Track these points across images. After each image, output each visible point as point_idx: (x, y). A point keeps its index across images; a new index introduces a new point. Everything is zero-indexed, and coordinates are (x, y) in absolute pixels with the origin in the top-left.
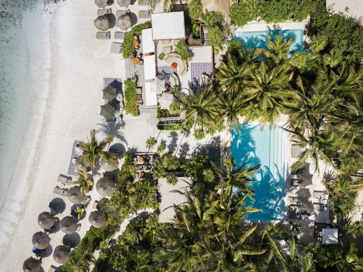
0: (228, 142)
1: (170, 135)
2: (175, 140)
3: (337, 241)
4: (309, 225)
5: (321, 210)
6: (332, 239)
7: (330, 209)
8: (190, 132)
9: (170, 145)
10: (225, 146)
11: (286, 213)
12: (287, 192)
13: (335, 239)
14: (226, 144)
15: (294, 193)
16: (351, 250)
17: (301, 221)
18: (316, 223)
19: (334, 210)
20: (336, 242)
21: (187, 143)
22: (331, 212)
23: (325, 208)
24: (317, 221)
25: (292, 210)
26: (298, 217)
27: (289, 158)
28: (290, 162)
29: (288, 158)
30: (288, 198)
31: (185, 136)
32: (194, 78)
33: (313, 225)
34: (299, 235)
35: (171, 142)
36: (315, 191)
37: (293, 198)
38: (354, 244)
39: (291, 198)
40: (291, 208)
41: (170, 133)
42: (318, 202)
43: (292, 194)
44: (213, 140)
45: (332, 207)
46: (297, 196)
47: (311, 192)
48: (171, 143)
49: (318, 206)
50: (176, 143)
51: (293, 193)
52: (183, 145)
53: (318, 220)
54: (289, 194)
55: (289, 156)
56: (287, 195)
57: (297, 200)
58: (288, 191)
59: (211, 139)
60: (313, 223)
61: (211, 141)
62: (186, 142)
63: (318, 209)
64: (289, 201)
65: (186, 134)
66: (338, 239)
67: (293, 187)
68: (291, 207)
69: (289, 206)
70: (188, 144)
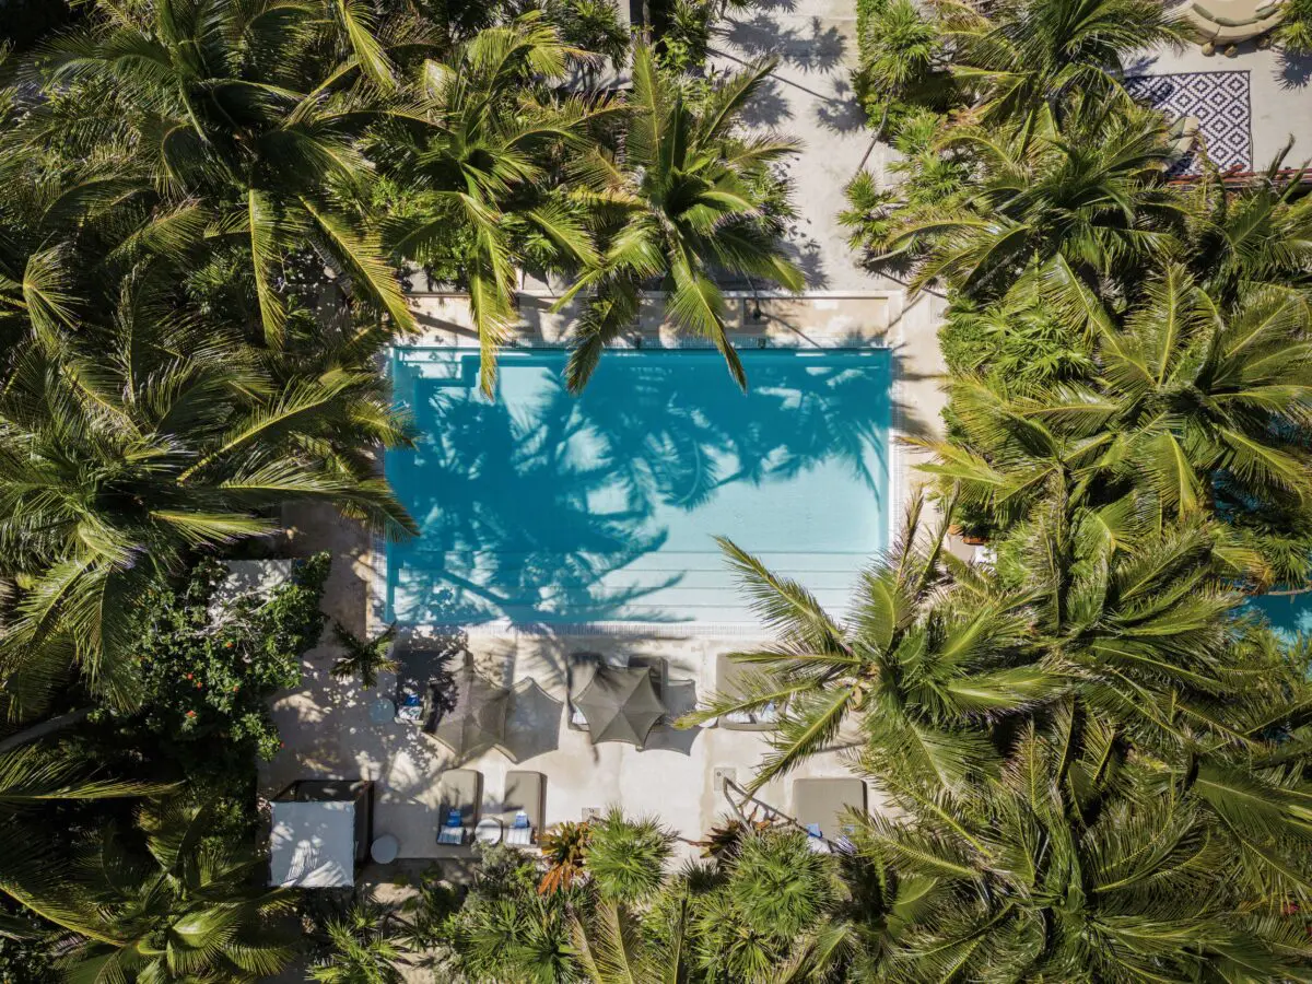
0: (796, 330)
1: (825, 29)
2: (801, 53)
3: (289, 884)
4: (364, 754)
5: (446, 813)
6: (298, 857)
7: (449, 867)
8: (842, 129)
9: (775, 28)
10: (770, 318)
11: (425, 631)
12: (536, 637)
13: (296, 871)
14: (782, 320)
15: (530, 672)
16: (244, 951)
17: (387, 705)
18: (372, 789)
19: (444, 884)
20: (283, 879)
21: (787, 114)
22: (435, 868)
23: (457, 832)
24: (387, 796)
25: (447, 658)
26: (408, 691)
27: (714, 644)
28: (693, 649)
29: (715, 637)
30: (504, 642)
31: (824, 106)
32: (1171, 89)
33: (365, 776)
34: (310, 703)
35: (789, 33)
36: (543, 779)
37: (508, 669)
38: (275, 970)
39: (504, 659)
40: (454, 652)
41: (834, 30)
42: (485, 799)
43: (531, 662)
44: (805, 252)
45: (459, 874)
46: (519, 690)
47: (536, 764)
48: (781, 31)
49: (469, 798)
50: (786, 57)
51: (530, 668)
52: (774, 93)
53: (390, 802)
54: (526, 644)
55: (728, 644)
56: (520, 635)
57: (498, 683)
58: (545, 641)
59: (808, 239)
60: (375, 777)
61: (799, 241)
62: (791, 109)
63: (452, 795)
64: (490, 647)
65: (831, 111)
66: (296, 891)
67: (562, 666)
68: (461, 654)
69: (461, 646)
70: (781, 118)
